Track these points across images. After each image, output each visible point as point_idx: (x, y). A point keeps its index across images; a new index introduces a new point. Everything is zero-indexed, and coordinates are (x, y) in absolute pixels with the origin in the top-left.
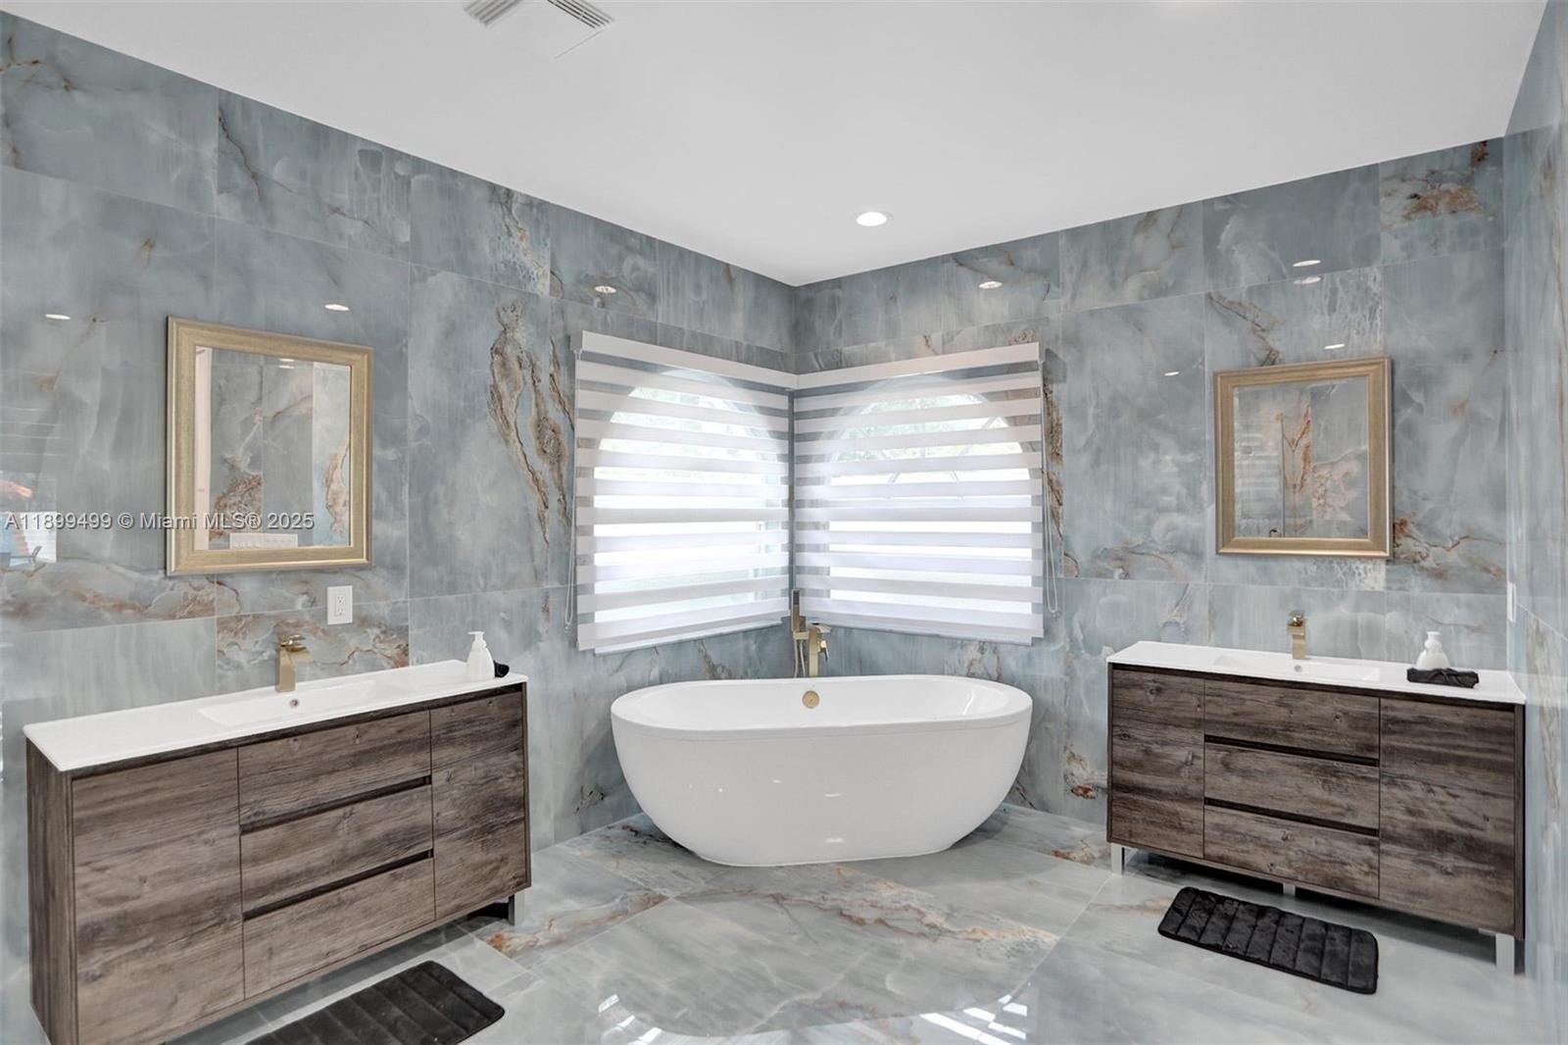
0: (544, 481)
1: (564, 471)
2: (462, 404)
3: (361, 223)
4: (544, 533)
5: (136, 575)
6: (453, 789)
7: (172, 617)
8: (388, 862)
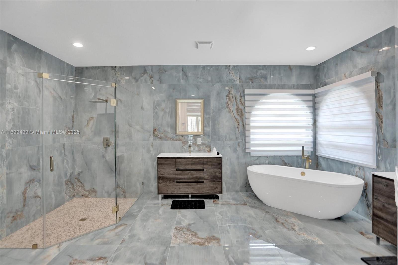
0: (238, 120)
1: (243, 118)
2: (221, 107)
3: (202, 79)
4: (238, 130)
5: (172, 135)
6: (207, 172)
7: (176, 141)
8: (196, 181)
